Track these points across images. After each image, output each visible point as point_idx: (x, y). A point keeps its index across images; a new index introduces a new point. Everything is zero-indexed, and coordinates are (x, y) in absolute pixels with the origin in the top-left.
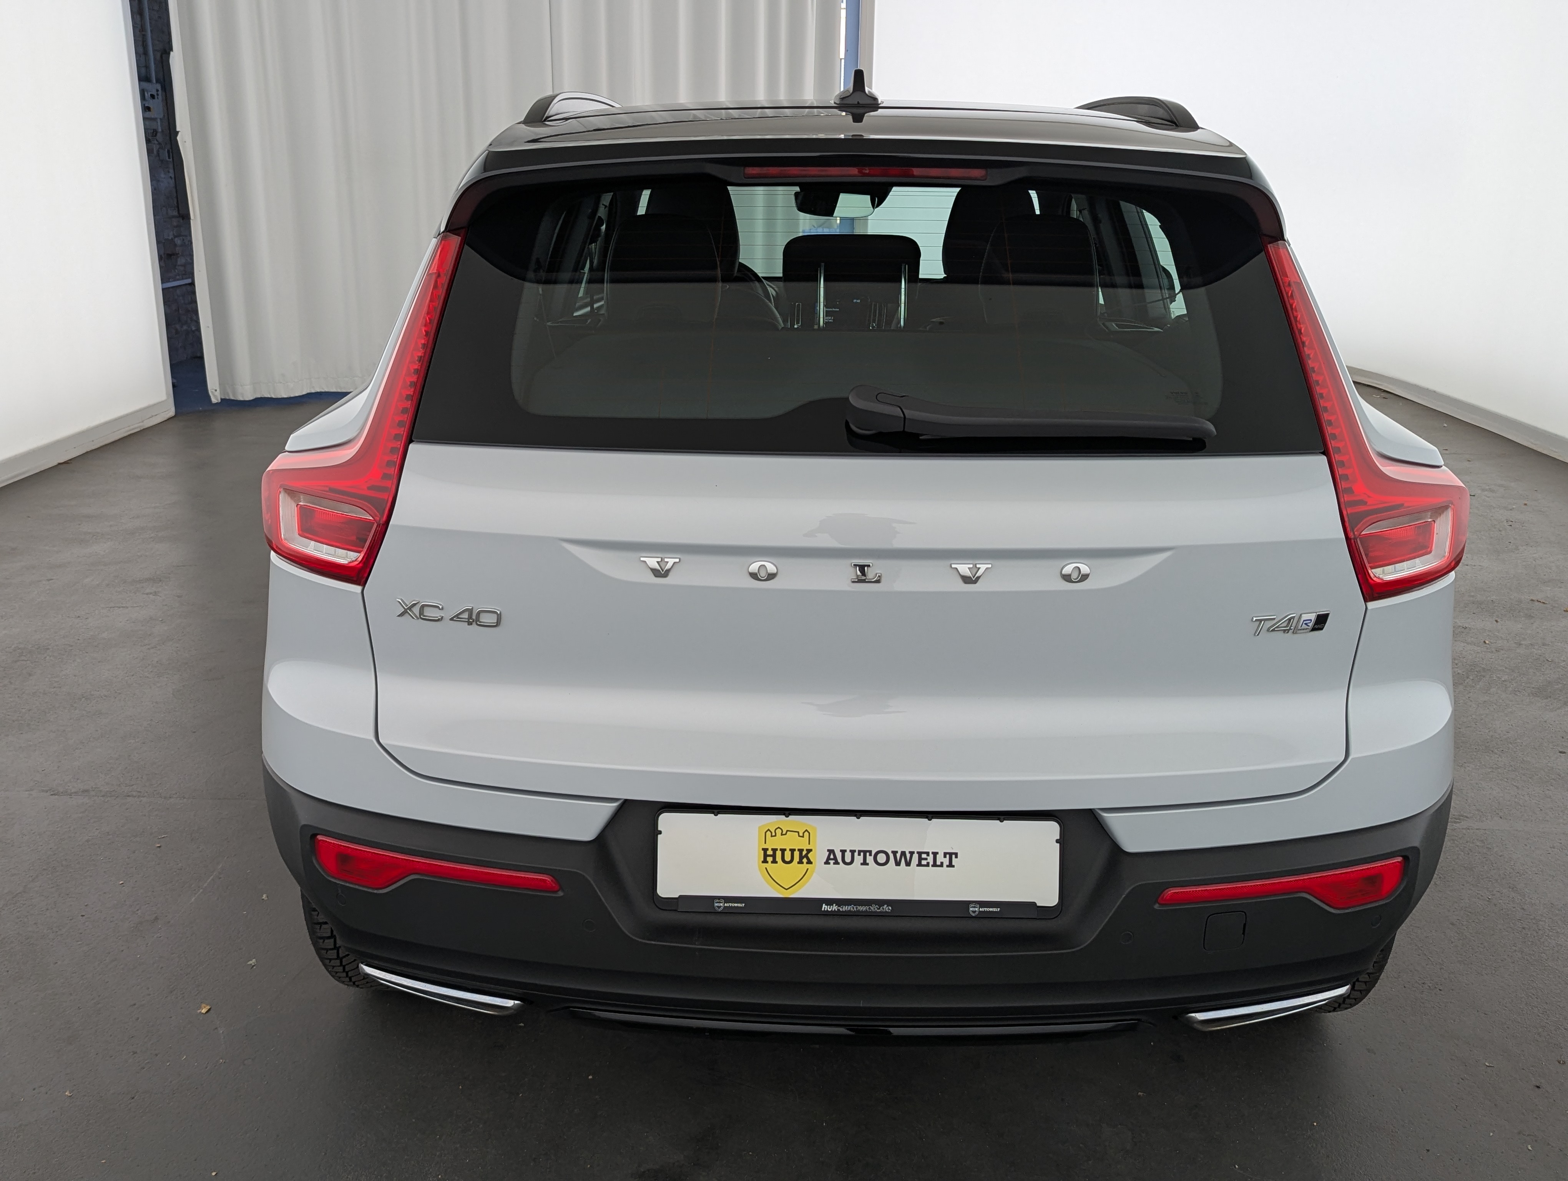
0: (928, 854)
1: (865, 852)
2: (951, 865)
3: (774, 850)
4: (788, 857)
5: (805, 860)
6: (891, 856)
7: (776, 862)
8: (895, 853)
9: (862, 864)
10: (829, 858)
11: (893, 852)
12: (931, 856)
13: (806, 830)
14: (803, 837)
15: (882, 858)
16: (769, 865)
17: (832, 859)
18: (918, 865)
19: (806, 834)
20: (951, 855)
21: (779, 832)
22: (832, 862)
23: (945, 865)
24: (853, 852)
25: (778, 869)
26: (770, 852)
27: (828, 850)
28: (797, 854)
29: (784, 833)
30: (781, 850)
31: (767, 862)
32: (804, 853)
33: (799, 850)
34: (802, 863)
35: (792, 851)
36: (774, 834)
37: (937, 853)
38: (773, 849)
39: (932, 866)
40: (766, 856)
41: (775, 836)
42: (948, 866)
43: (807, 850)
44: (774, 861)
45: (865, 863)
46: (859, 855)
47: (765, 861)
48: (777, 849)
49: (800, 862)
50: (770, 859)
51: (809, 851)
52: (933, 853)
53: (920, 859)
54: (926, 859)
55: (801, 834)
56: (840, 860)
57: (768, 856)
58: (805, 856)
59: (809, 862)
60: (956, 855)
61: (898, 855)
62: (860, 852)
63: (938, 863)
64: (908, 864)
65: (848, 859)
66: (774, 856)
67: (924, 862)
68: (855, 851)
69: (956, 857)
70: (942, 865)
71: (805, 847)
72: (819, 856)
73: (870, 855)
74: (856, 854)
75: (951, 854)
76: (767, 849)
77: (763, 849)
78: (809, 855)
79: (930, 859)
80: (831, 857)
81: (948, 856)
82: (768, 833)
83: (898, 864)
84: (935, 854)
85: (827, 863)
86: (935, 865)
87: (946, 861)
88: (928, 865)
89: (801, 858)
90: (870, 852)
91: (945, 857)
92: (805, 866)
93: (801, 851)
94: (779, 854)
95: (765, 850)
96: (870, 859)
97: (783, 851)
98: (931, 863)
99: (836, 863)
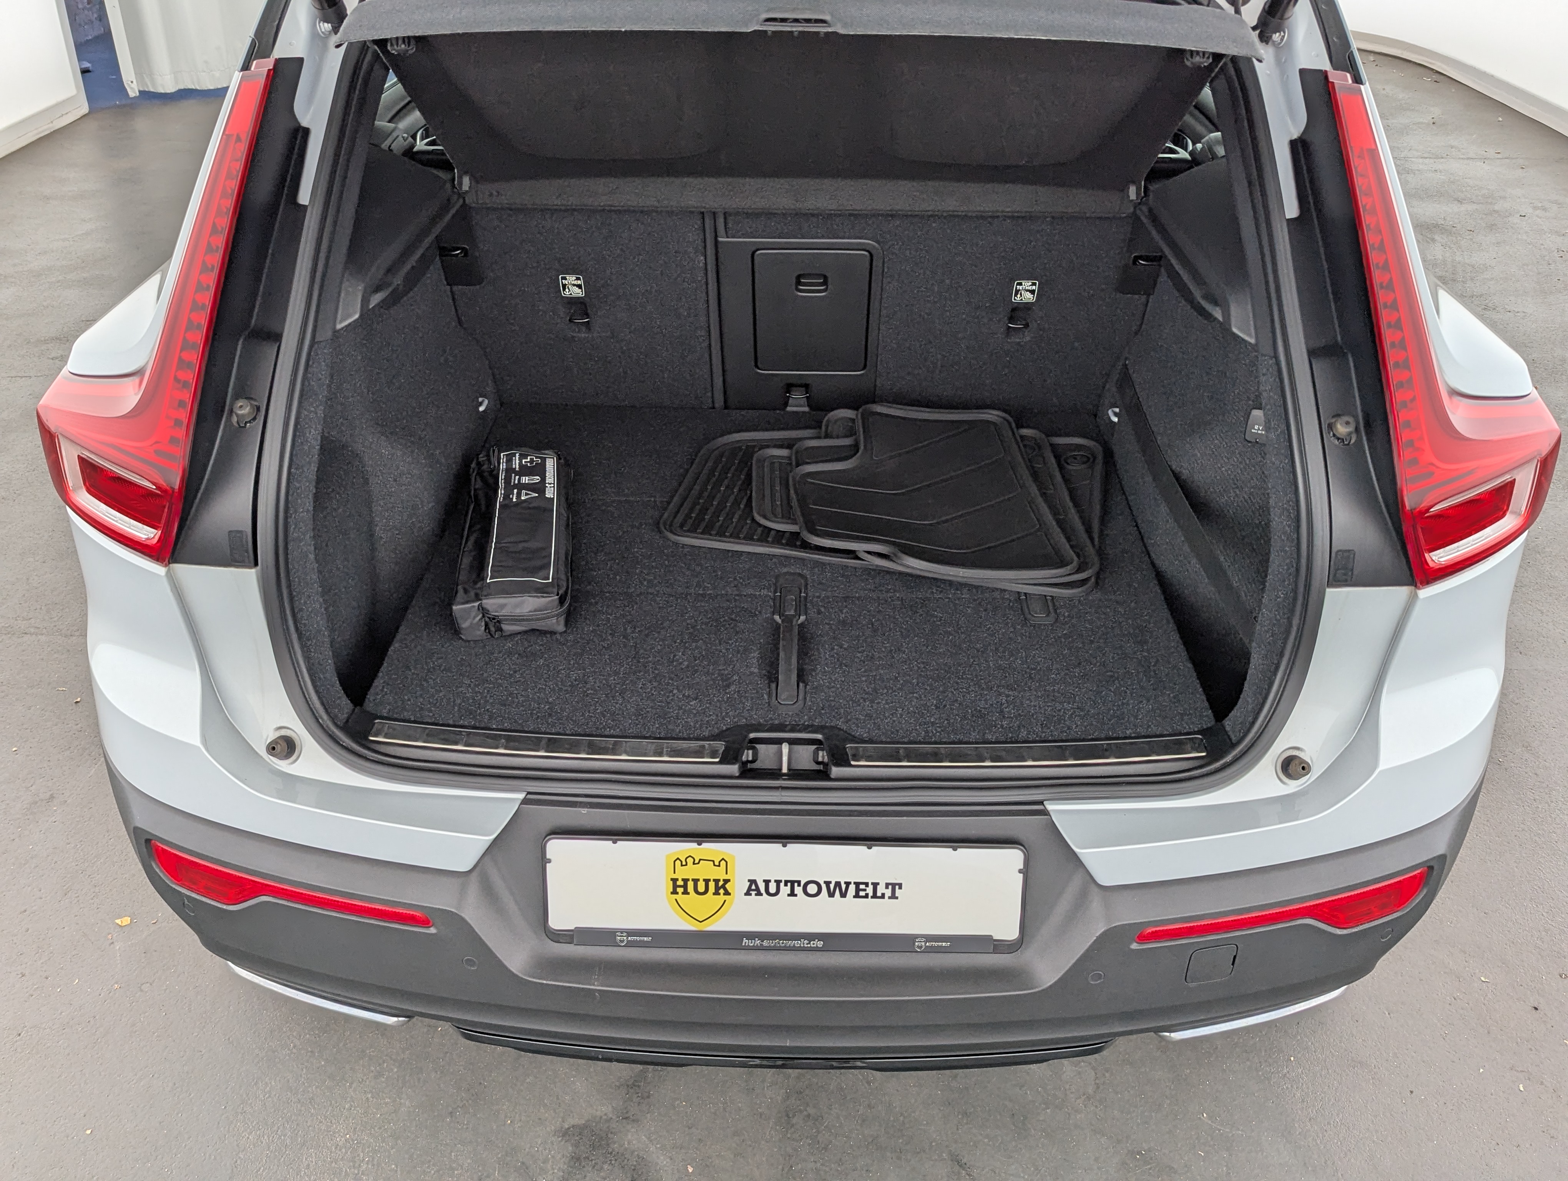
0: (867, 884)
1: (793, 883)
2: (893, 896)
3: (686, 881)
4: (701, 887)
5: (722, 891)
6: (824, 887)
7: (688, 894)
8: (828, 883)
9: (789, 895)
10: (749, 889)
11: (825, 882)
12: (871, 887)
13: (723, 859)
14: (719, 866)
15: (812, 889)
16: (680, 897)
17: (753, 890)
18: (854, 897)
19: (723, 863)
20: (894, 887)
21: (690, 860)
22: (753, 893)
23: (886, 896)
24: (778, 882)
25: (691, 900)
26: (680, 883)
27: (749, 881)
28: (712, 885)
29: (697, 861)
30: (693, 880)
31: (677, 893)
32: (721, 883)
33: (714, 880)
34: (719, 894)
35: (707, 881)
36: (684, 863)
37: (878, 884)
38: (683, 880)
39: (872, 897)
40: (675, 886)
41: (686, 865)
42: (889, 898)
43: (724, 880)
44: (686, 892)
45: (792, 894)
46: (786, 885)
47: (675, 892)
48: (688, 880)
49: (716, 893)
50: (680, 890)
51: (727, 881)
52: (872, 884)
53: (858, 890)
54: (865, 890)
55: (717, 863)
56: (762, 890)
57: (679, 887)
58: (722, 887)
59: (727, 893)
60: (900, 886)
61: (832, 886)
62: (786, 882)
63: (879, 894)
64: (843, 895)
65: (773, 888)
66: (685, 886)
67: (862, 893)
68: (781, 881)
69: (900, 888)
70: (883, 896)
71: (722, 877)
72: (738, 886)
73: (799, 885)
74: (782, 884)
75: (894, 885)
76: (677, 880)
77: (672, 879)
78: (727, 886)
79: (870, 890)
80: (753, 888)
81: (890, 887)
82: (678, 862)
83: (831, 895)
84: (875, 885)
85: (748, 893)
86: (875, 896)
87: (888, 893)
88: (866, 896)
89: (717, 889)
90: (799, 882)
91: (887, 887)
92: (722, 897)
93: (717, 881)
94: (690, 885)
95: (674, 881)
96: (798, 890)
97: (696, 881)
98: (871, 894)
99: (759, 894)
